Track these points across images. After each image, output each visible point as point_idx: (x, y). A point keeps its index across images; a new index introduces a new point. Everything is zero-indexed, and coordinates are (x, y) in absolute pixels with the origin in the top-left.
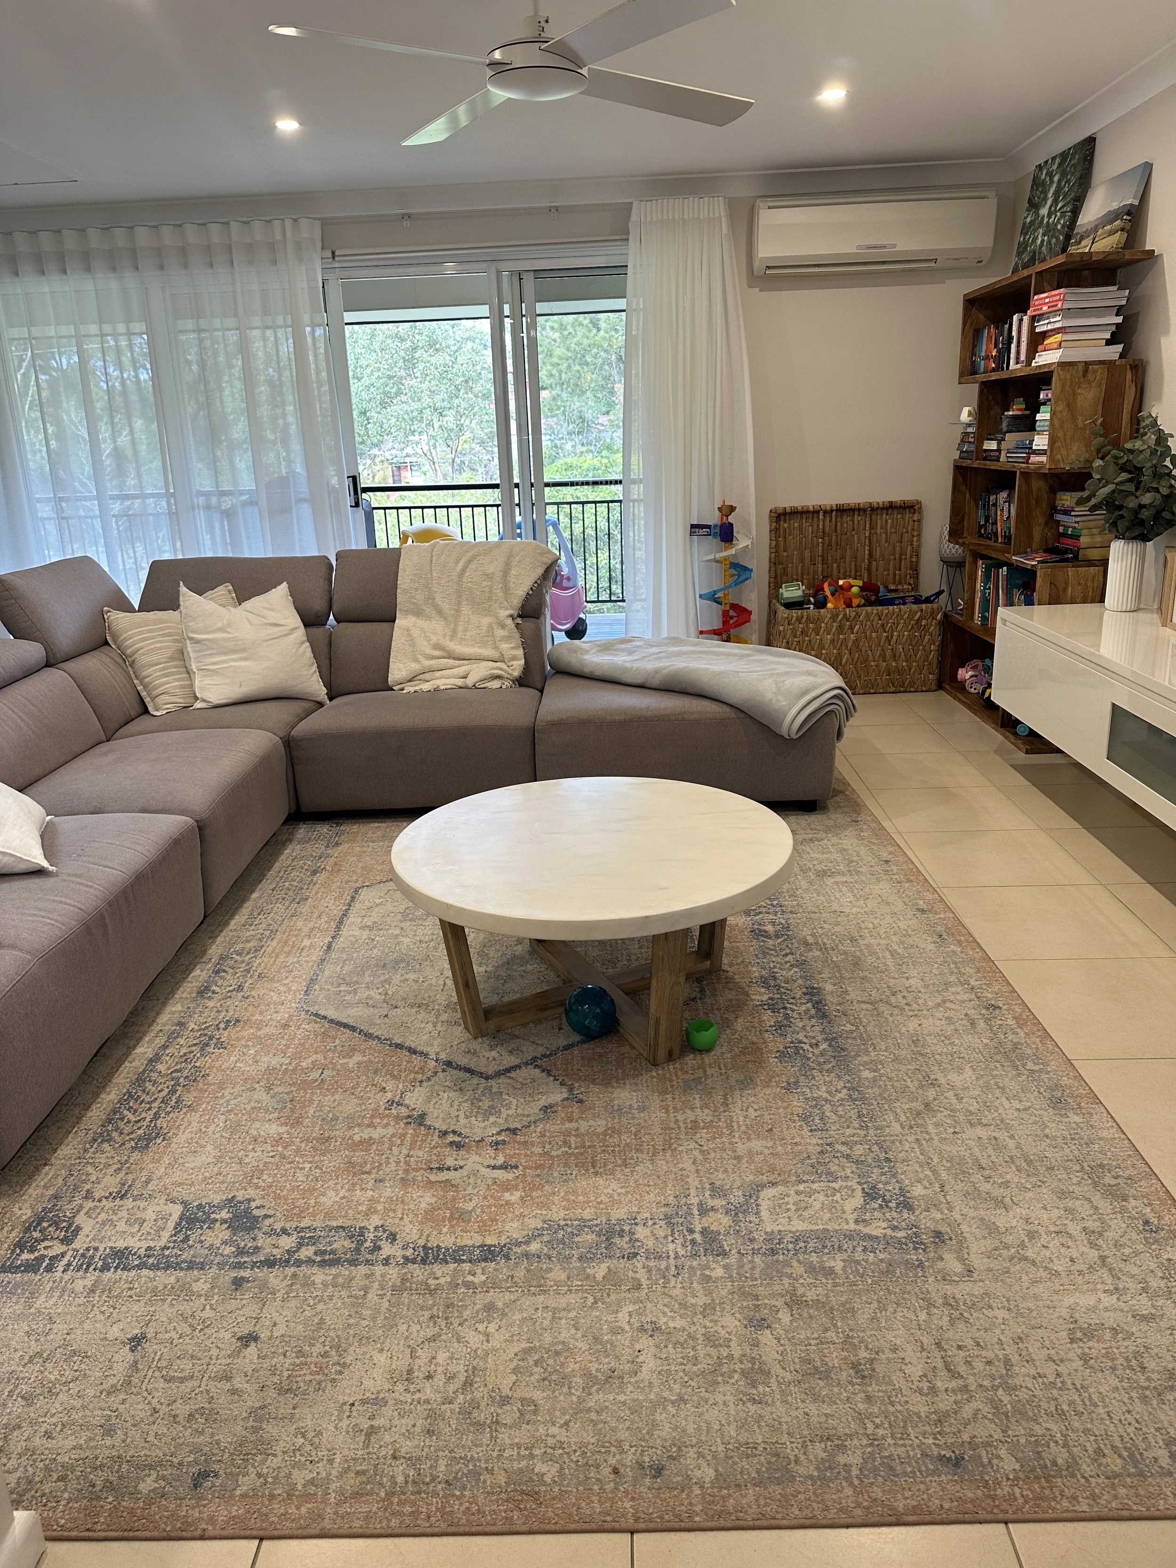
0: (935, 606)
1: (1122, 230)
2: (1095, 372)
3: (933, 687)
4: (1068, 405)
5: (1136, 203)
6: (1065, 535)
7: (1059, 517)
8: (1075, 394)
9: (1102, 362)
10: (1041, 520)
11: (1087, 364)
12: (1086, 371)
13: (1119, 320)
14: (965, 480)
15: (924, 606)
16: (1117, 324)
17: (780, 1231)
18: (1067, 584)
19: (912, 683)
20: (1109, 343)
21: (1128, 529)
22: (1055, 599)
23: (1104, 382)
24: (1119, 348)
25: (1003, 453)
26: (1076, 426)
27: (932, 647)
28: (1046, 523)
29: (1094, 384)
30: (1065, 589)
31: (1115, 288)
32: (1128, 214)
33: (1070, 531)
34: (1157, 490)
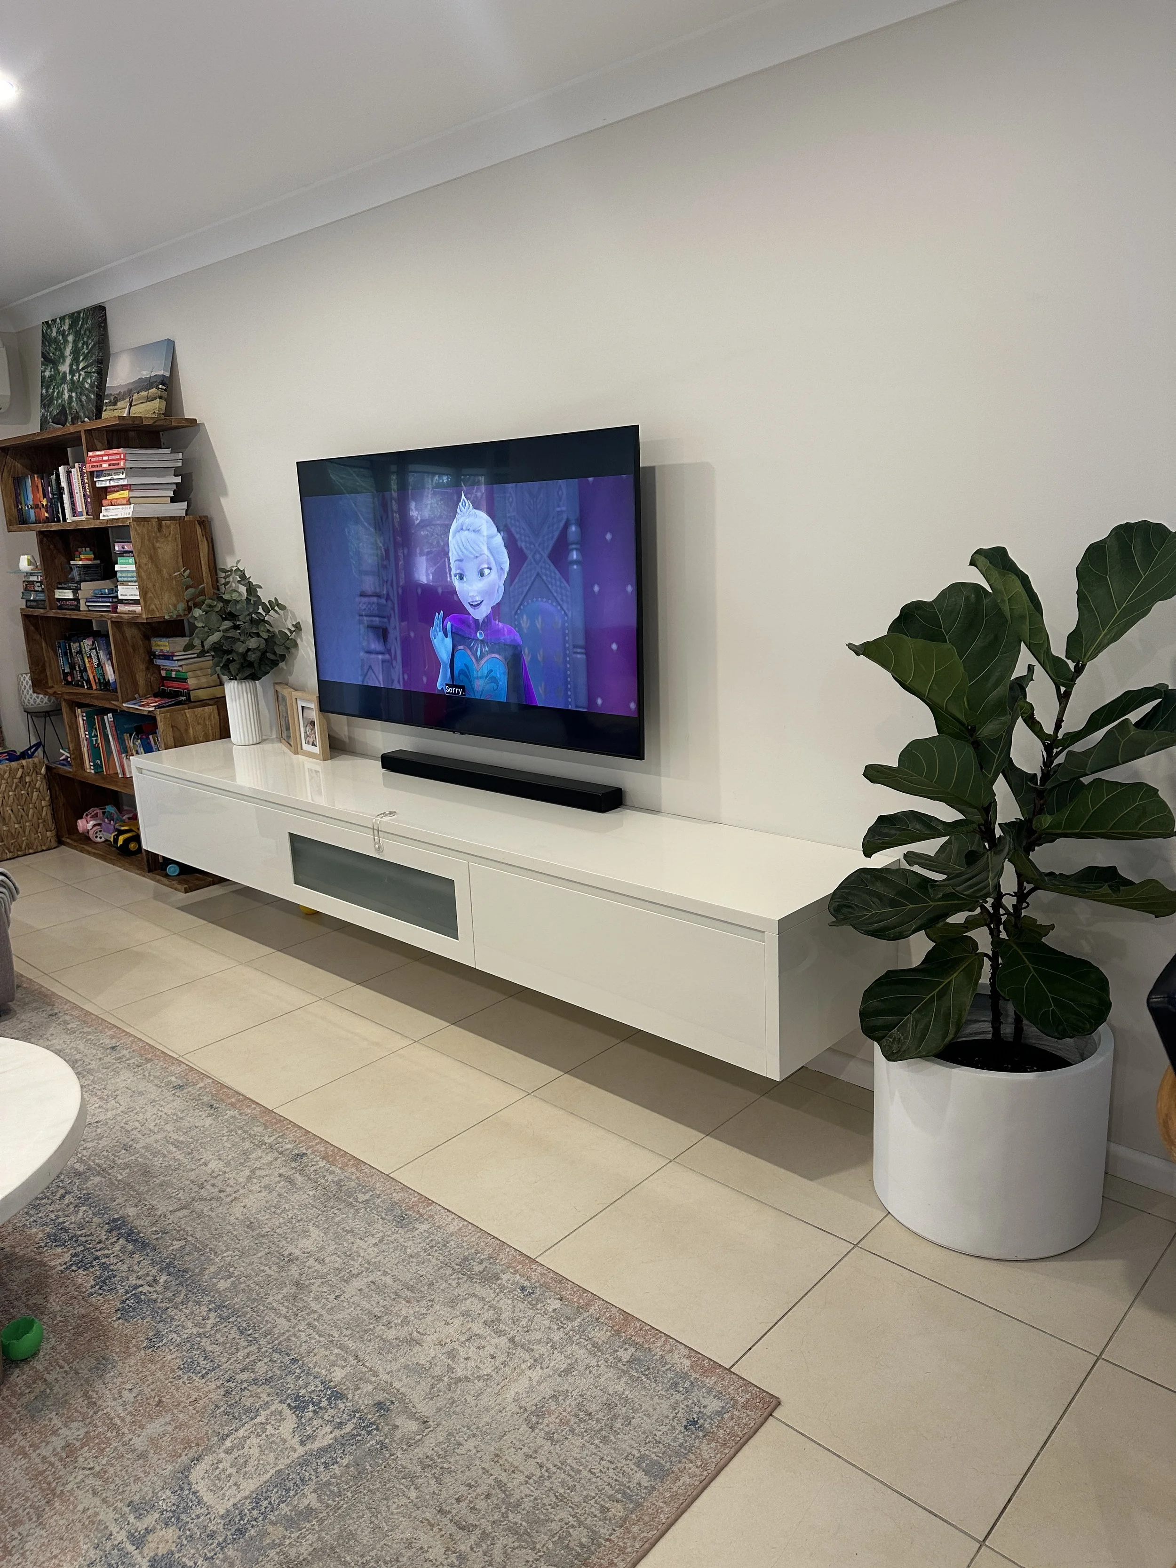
0: (36, 760)
1: (161, 398)
2: (168, 527)
3: (54, 844)
4: (151, 558)
5: (168, 374)
6: (168, 678)
7: (159, 662)
8: (155, 548)
9: (172, 518)
10: (142, 667)
11: (160, 520)
12: (160, 527)
13: (178, 480)
14: (37, 629)
15: (24, 762)
16: (176, 484)
17: (234, 1505)
18: (187, 725)
19: (29, 846)
20: (173, 500)
21: (239, 671)
22: (180, 741)
23: (178, 536)
24: (184, 505)
25: (82, 602)
26: (162, 577)
27: (43, 803)
28: (147, 669)
29: (170, 539)
30: (187, 730)
31: (168, 451)
32: (163, 384)
33: (173, 674)
34: (258, 635)
